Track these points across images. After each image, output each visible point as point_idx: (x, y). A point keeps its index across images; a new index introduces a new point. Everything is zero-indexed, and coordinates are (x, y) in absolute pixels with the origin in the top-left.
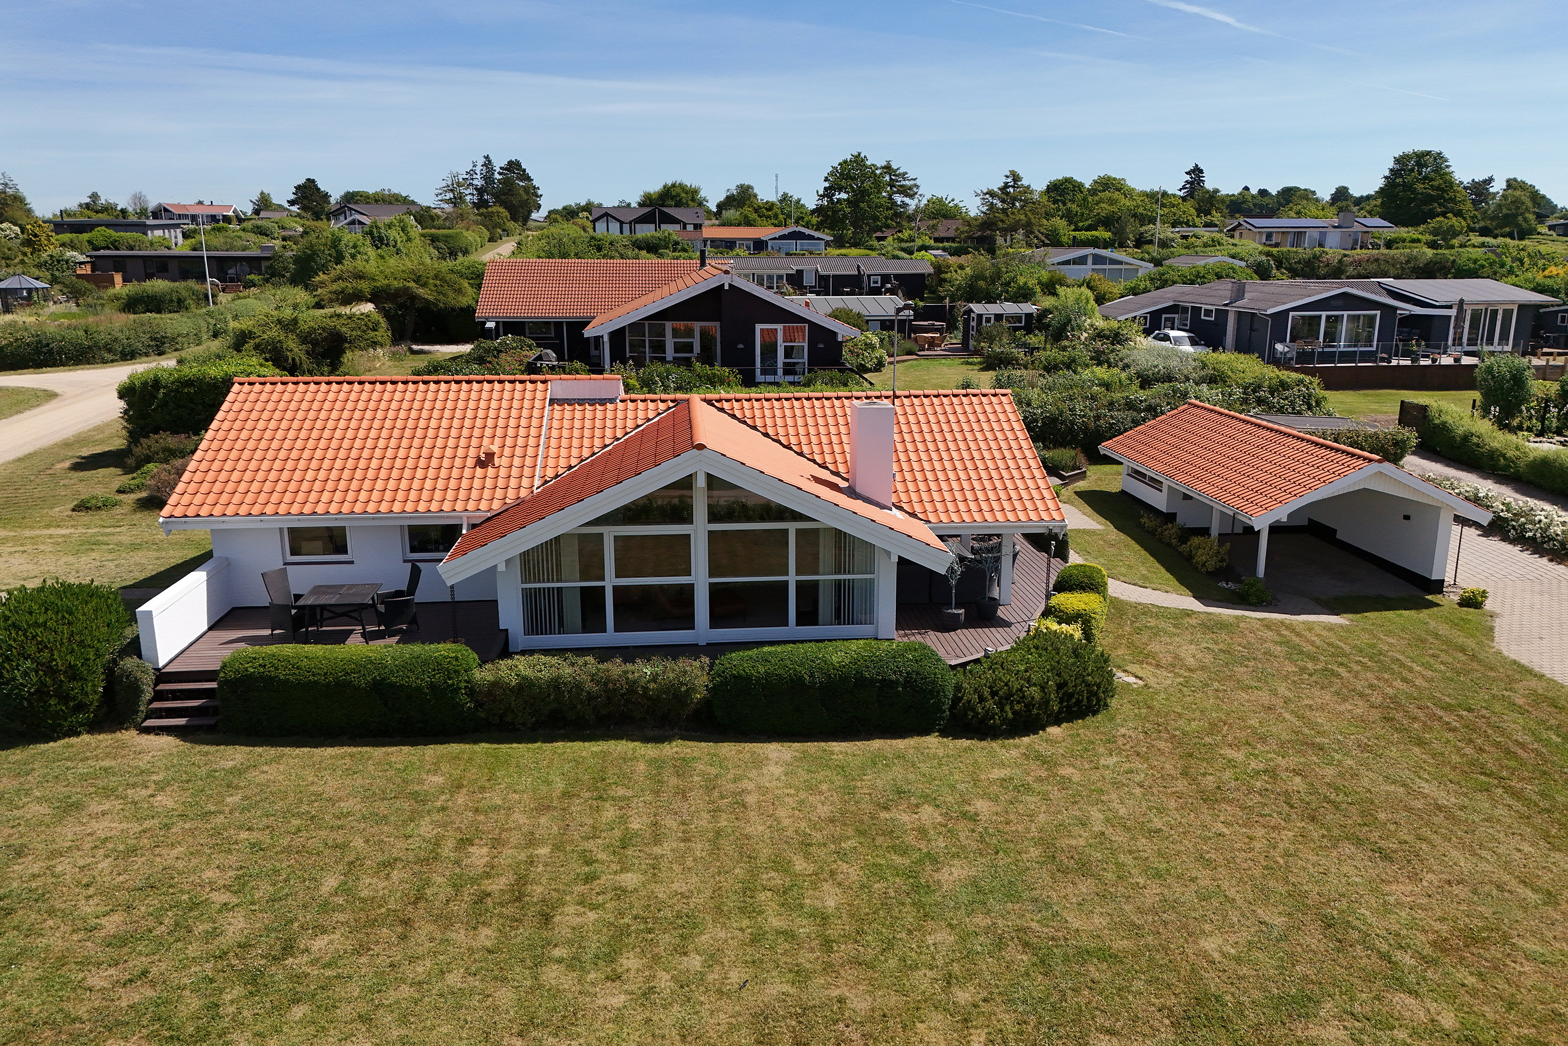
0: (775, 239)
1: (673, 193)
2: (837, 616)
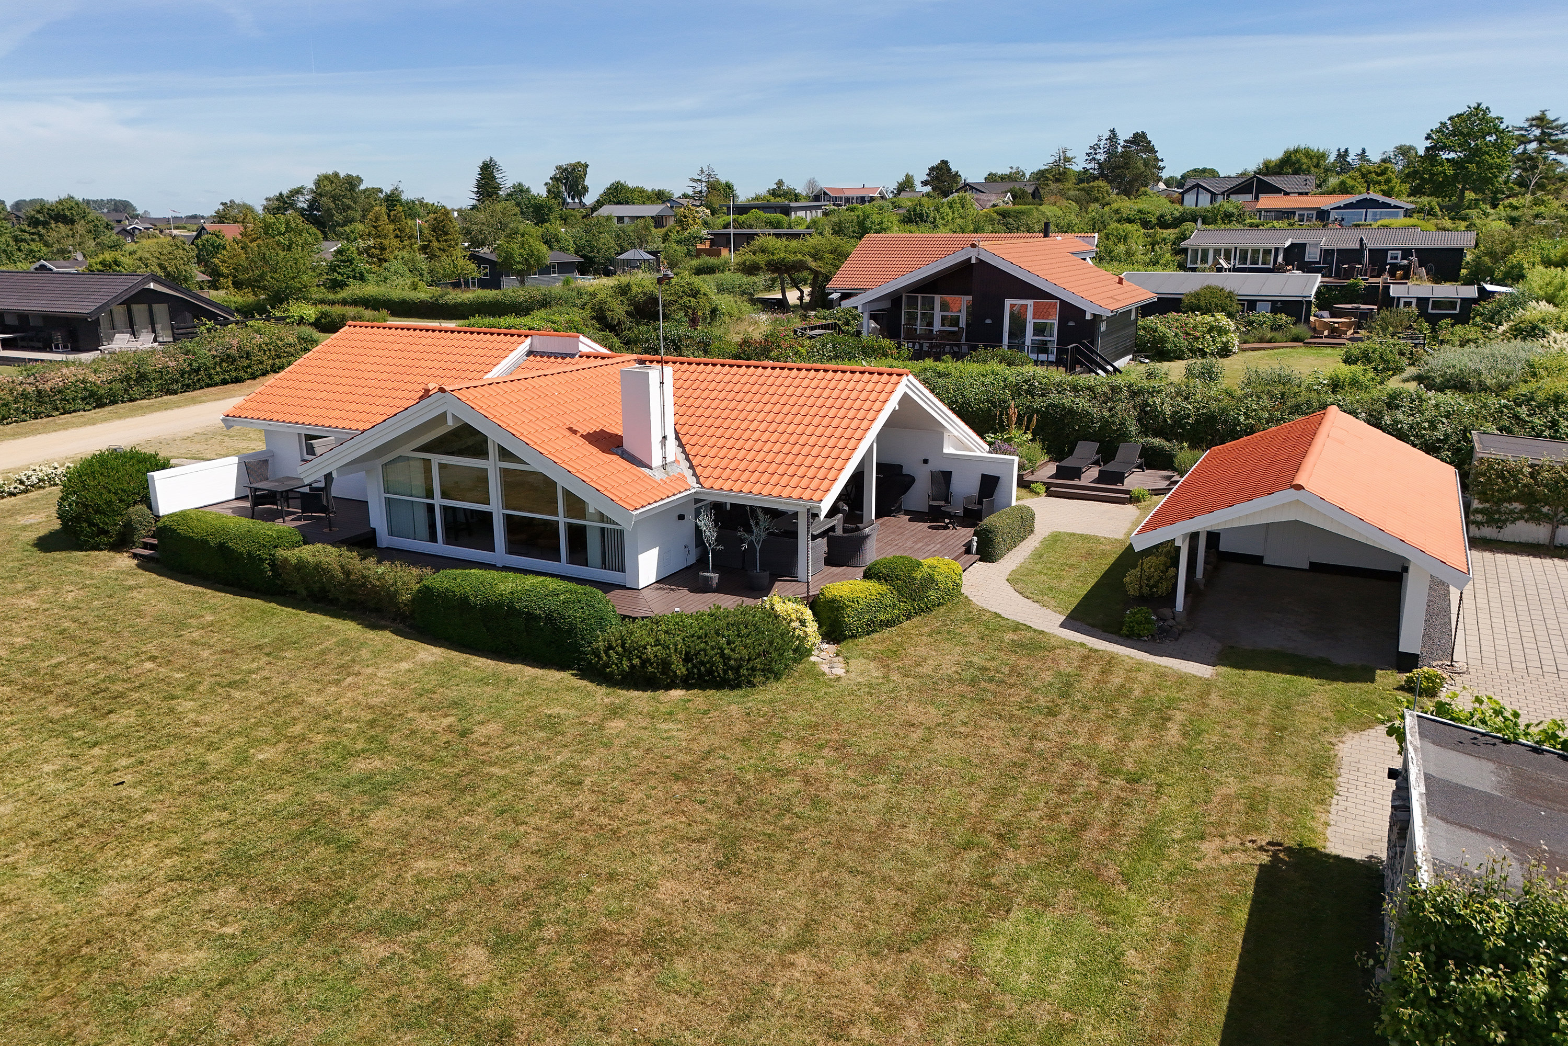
0: (1339, 208)
1: (1294, 158)
2: (604, 562)
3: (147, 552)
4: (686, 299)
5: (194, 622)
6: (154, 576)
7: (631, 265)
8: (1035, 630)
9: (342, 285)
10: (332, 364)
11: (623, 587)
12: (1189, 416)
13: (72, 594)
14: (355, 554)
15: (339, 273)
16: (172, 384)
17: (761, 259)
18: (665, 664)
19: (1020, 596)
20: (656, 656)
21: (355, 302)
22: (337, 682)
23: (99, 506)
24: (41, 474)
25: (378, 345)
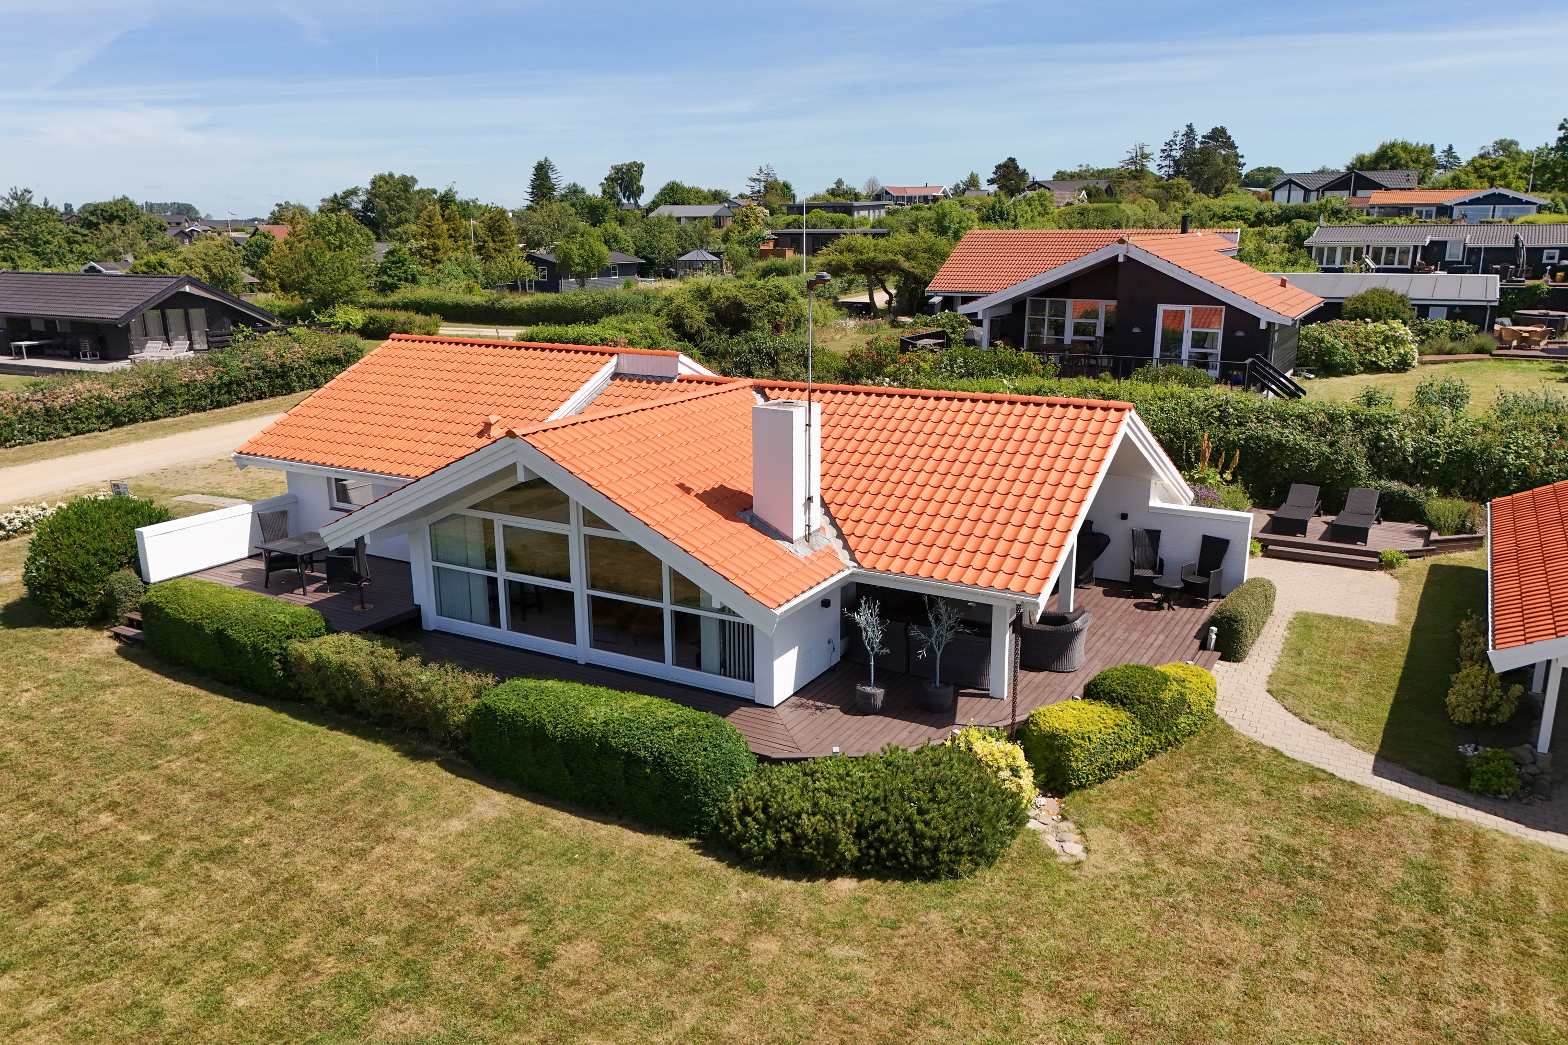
0: (1464, 203)
1: (1390, 154)
2: (723, 664)
3: (131, 632)
4: (774, 304)
5: (175, 743)
6: (136, 667)
7: (694, 266)
8: (1342, 781)
9: (393, 288)
10: (370, 387)
11: (751, 703)
12: (1437, 454)
13: (28, 695)
14: (391, 651)
15: (389, 276)
16: (200, 399)
17: (848, 259)
18: (829, 843)
19: (1297, 720)
20: (815, 830)
21: (406, 307)
22: (361, 854)
23: (74, 571)
24: (25, 517)
25: (427, 364)
